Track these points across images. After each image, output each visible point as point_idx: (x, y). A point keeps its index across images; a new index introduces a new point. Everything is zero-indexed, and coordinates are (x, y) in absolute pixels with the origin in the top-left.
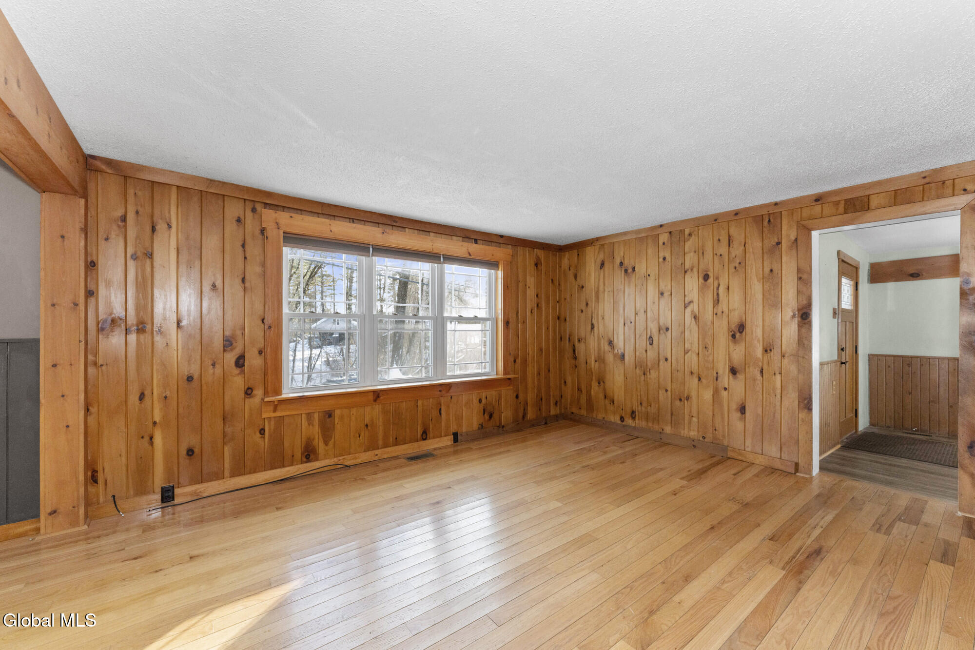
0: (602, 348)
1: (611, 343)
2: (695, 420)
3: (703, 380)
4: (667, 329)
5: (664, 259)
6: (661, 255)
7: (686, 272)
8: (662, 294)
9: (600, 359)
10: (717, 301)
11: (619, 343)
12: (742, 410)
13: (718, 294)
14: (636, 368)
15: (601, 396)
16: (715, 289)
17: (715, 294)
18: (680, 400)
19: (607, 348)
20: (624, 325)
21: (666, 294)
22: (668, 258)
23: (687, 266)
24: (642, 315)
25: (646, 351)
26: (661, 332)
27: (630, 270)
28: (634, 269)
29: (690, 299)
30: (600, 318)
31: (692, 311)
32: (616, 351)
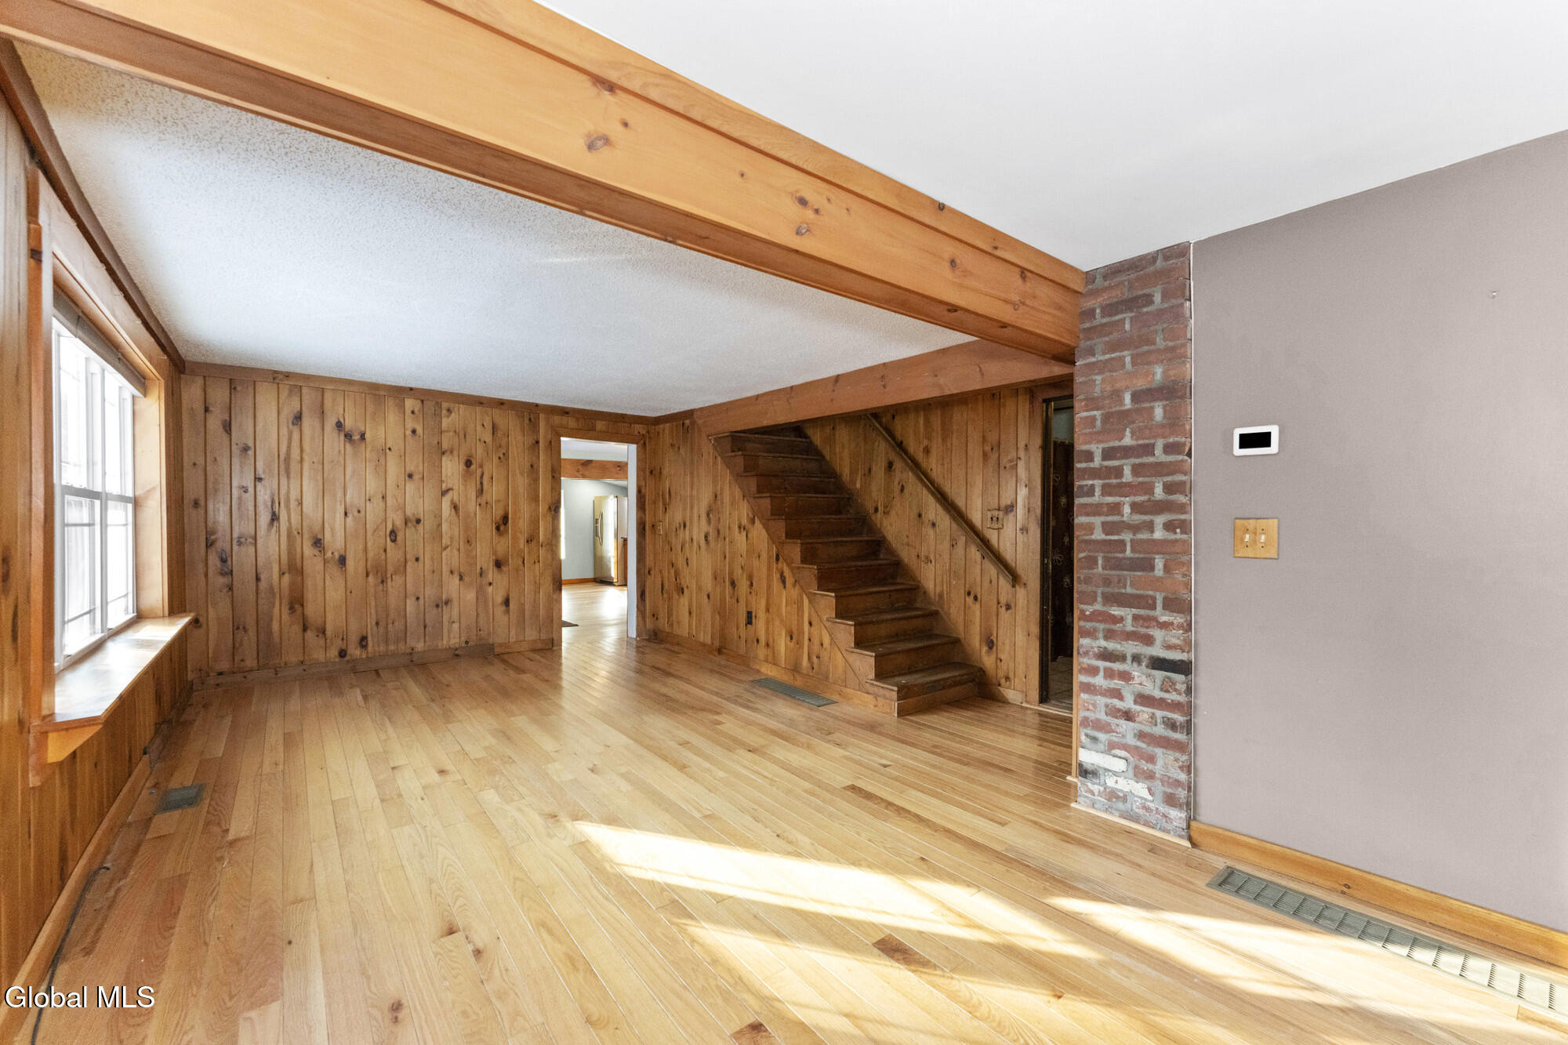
0: (299, 550)
1: (318, 543)
2: (456, 626)
3: (466, 579)
4: (418, 521)
5: (414, 432)
6: (410, 425)
7: (443, 453)
8: (410, 476)
9: (295, 568)
10: (481, 492)
11: (335, 540)
12: (507, 602)
13: (481, 483)
14: (367, 575)
15: (297, 628)
16: (478, 479)
17: (478, 483)
18: (437, 606)
19: (308, 550)
20: (346, 514)
21: (416, 477)
22: (419, 430)
23: (445, 446)
24: (378, 500)
25: (385, 551)
26: (409, 524)
27: (356, 437)
28: (363, 436)
29: (450, 486)
30: (293, 504)
31: (452, 500)
32: (329, 554)
